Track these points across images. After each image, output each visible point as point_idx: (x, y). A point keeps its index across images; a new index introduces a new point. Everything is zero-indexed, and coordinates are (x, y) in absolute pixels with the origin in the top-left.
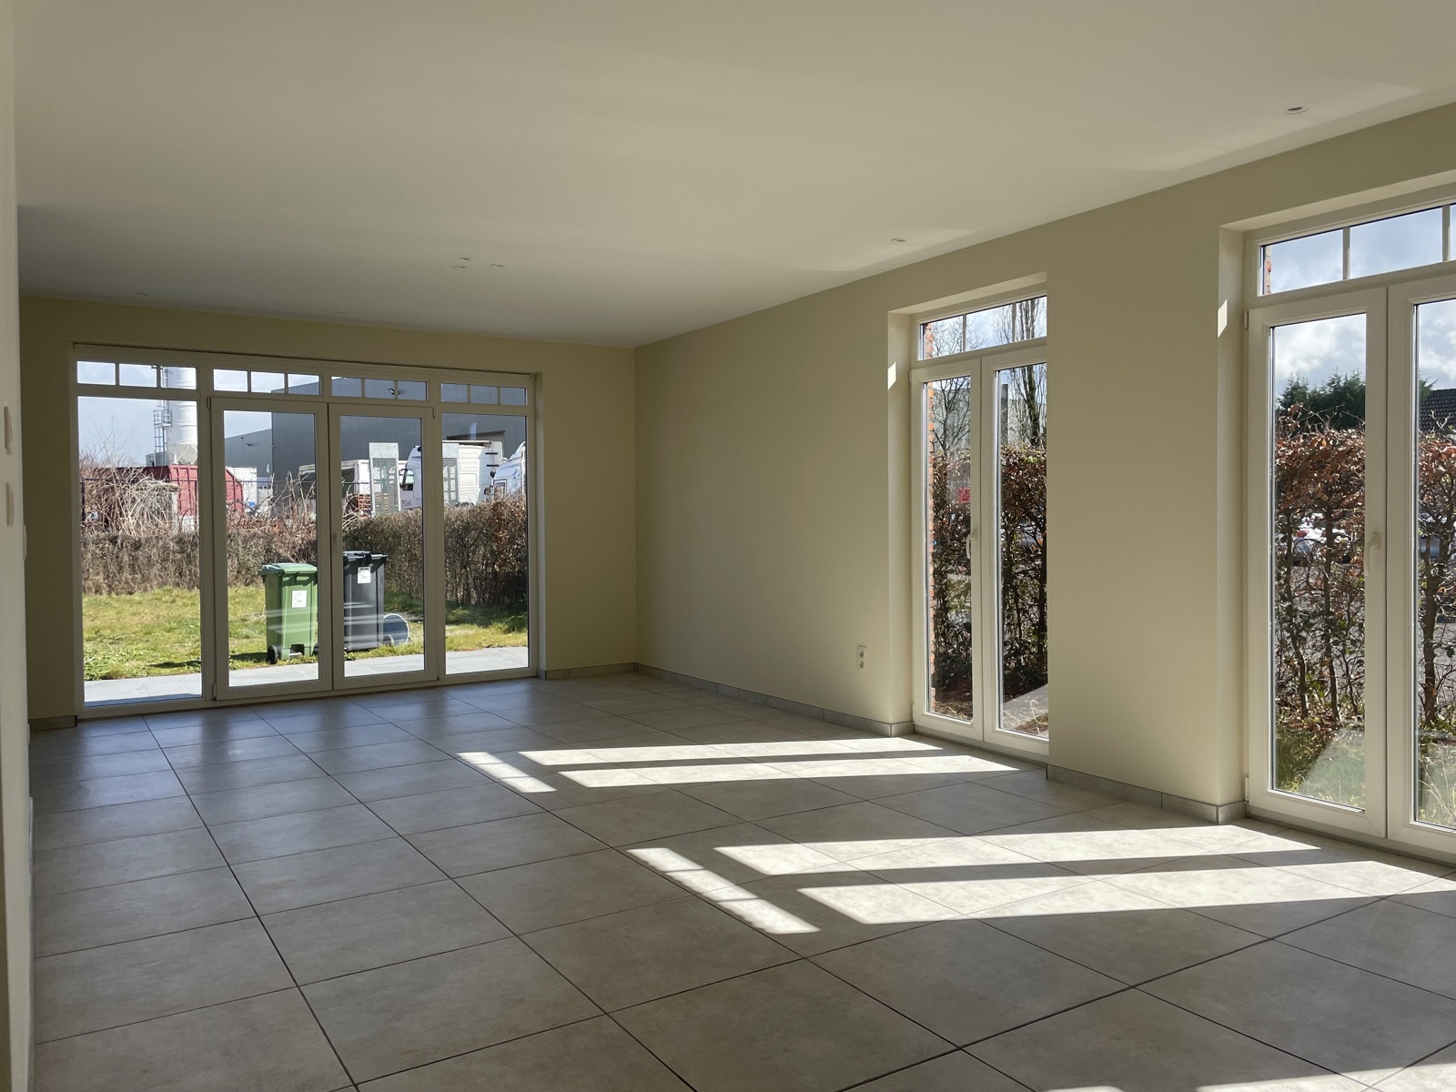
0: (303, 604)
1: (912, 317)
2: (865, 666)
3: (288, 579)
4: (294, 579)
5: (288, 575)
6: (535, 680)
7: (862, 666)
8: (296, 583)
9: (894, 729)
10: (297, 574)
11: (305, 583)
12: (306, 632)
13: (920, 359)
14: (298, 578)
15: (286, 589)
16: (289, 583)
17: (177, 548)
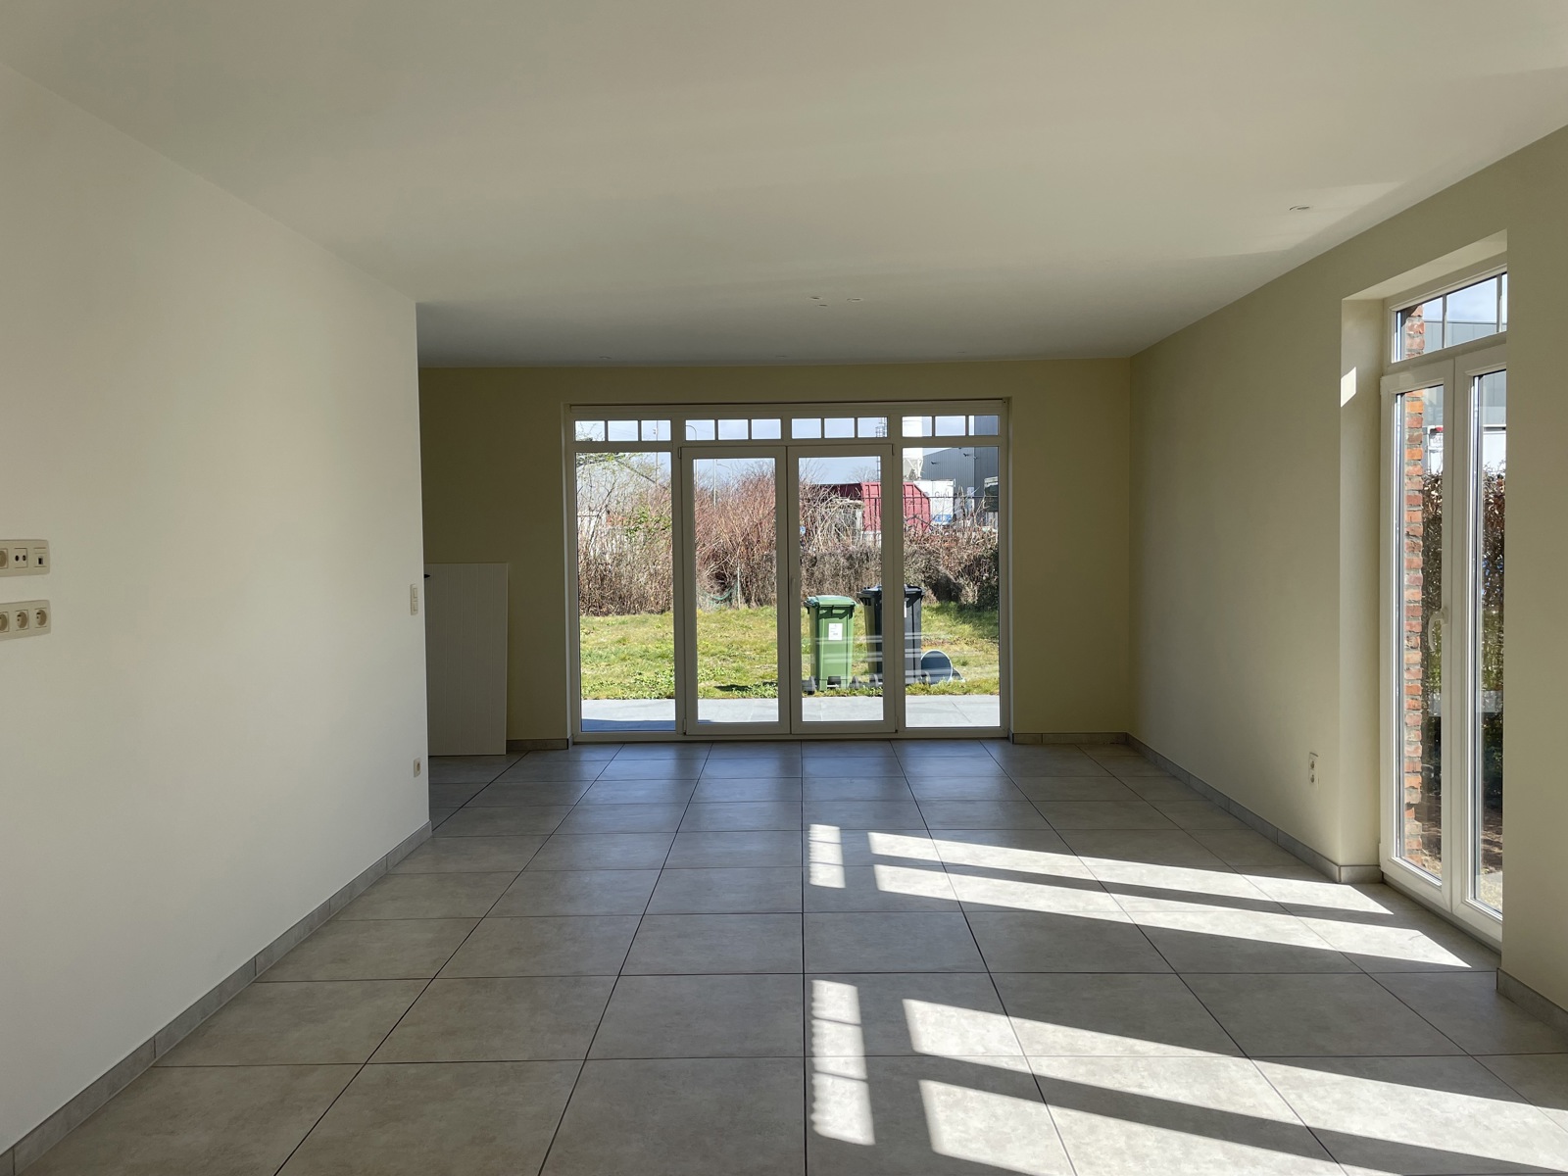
0: (839, 637)
1: (1384, 303)
2: (1316, 780)
3: (824, 611)
4: (830, 612)
5: (823, 608)
6: (1004, 742)
7: (1313, 780)
8: (833, 616)
9: (1344, 874)
10: (832, 608)
11: (841, 616)
12: (841, 664)
13: (1394, 360)
14: (834, 611)
15: (823, 621)
16: (826, 616)
17: (846, 564)
